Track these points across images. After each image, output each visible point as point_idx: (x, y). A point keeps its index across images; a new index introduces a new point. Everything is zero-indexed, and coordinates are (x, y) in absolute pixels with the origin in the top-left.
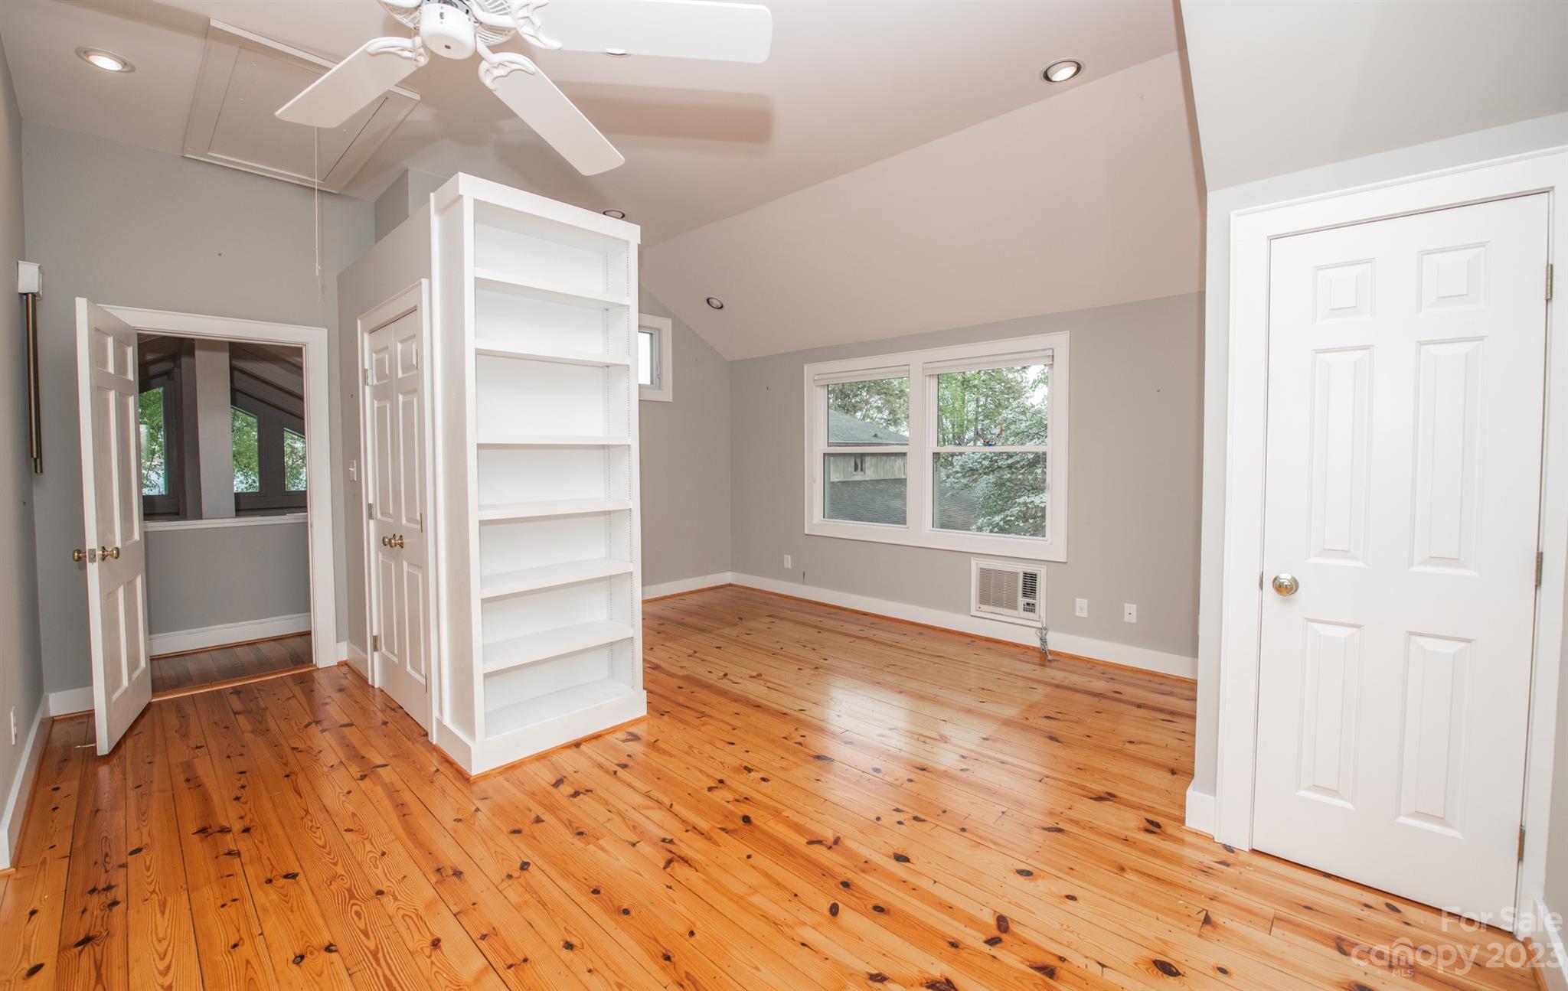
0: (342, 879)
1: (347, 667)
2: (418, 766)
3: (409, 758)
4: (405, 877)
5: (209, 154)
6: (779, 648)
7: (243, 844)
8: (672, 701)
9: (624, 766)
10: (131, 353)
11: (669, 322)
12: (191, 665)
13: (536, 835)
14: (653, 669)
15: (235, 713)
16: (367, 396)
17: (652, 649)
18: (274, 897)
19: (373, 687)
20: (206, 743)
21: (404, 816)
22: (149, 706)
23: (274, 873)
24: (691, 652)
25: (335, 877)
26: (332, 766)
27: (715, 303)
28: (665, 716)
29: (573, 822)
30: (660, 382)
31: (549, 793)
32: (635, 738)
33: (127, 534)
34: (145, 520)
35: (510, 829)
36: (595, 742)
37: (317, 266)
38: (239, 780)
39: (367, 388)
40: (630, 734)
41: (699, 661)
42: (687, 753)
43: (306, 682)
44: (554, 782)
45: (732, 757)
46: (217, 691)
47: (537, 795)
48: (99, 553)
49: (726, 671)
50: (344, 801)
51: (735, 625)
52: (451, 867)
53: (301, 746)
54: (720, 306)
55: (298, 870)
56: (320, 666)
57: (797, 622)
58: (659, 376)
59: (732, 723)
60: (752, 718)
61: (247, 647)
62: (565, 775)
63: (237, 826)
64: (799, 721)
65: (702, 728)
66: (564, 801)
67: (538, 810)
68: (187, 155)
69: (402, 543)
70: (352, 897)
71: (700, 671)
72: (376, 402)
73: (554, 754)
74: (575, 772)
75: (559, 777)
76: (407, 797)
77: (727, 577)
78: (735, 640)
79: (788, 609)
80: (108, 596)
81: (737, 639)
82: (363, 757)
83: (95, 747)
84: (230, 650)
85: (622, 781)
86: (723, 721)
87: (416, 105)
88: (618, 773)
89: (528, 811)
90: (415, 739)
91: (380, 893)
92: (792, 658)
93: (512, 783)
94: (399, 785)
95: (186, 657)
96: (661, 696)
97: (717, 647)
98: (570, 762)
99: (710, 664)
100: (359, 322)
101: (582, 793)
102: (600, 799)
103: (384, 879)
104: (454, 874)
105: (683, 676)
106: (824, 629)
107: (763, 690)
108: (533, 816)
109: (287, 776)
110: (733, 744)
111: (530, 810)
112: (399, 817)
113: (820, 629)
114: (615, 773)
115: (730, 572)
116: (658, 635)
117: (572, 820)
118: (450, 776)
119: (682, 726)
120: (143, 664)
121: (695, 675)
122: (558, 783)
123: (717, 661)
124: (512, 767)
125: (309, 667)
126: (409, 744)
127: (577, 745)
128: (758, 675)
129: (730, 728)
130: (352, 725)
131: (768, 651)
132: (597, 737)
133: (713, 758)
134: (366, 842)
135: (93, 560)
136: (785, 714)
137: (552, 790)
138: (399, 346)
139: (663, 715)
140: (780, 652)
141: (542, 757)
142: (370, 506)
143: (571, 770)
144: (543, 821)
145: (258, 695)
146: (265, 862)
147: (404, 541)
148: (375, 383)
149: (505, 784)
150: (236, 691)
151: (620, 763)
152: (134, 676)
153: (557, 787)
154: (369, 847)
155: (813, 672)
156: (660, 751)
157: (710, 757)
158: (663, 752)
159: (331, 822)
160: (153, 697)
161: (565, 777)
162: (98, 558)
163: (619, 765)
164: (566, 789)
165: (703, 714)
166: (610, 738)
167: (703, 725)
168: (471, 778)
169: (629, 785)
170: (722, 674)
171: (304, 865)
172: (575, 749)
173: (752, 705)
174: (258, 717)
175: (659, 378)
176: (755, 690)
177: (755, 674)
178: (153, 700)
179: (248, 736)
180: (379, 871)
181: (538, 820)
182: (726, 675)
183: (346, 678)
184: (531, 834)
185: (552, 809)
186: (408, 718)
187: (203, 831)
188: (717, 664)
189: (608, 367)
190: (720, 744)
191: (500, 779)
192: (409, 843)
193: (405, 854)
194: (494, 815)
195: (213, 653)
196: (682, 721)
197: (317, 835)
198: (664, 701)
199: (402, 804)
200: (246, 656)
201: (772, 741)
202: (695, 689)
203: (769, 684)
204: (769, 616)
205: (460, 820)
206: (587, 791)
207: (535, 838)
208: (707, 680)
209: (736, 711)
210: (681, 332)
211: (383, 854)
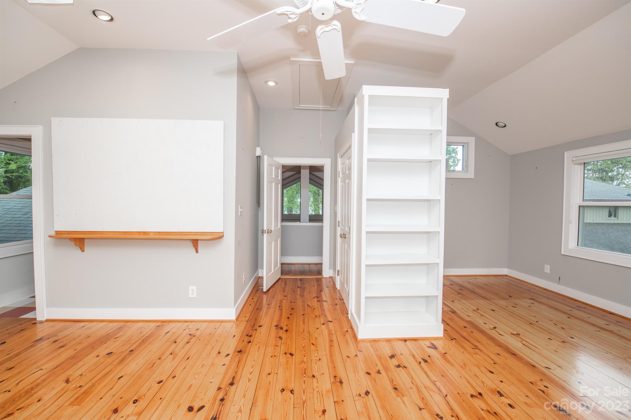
0: (305, 364)
1: (331, 279)
2: (342, 326)
3: (340, 322)
4: (323, 374)
5: (300, 106)
6: (536, 321)
7: (284, 336)
8: (459, 333)
9: (426, 361)
10: (280, 171)
11: (473, 139)
12: (293, 268)
13: (376, 379)
14: (452, 312)
15: (298, 287)
16: (339, 180)
17: (453, 301)
18: (285, 360)
19: (337, 289)
20: (288, 295)
21: (331, 346)
22: (280, 279)
23: (288, 351)
24: (475, 309)
25: (303, 362)
26: (316, 316)
27: (501, 124)
28: (453, 341)
29: (394, 381)
30: (467, 169)
31: (387, 360)
32: (435, 348)
33: (276, 226)
34: (282, 222)
35: (366, 371)
36: (414, 342)
37: (321, 135)
38: (291, 311)
39: (339, 178)
40: (432, 344)
41: (479, 315)
42: (462, 367)
43: (319, 281)
44: (390, 356)
45: (491, 381)
46: (296, 278)
47: (381, 359)
48: (267, 231)
49: (496, 325)
50: (315, 331)
51: (506, 299)
52: (340, 378)
53: (310, 305)
54: (504, 125)
55: (294, 353)
56: (324, 276)
57: (551, 307)
58: (467, 166)
59: (494, 359)
60: (508, 360)
61: (308, 265)
62: (396, 354)
63: (285, 328)
64: (544, 374)
65: (474, 356)
66: (393, 368)
67: (380, 367)
68: (295, 108)
69: (345, 237)
70: (305, 373)
71: (479, 321)
72: (341, 183)
73: (393, 341)
74: (401, 354)
75: (393, 354)
76: (334, 338)
77: (505, 271)
78: (504, 309)
79: (546, 297)
80: (269, 244)
81: (506, 308)
82: (326, 316)
83: (263, 289)
84: (303, 265)
85: (423, 369)
86: (488, 356)
87: (353, 66)
88: (421, 363)
89: (376, 365)
90: (344, 314)
91: (314, 376)
92: (544, 330)
93: (373, 348)
94: (333, 332)
95: (293, 265)
96: (453, 328)
97: (492, 310)
98: (400, 348)
99: (485, 318)
100: (338, 154)
101: (402, 367)
102: (409, 374)
103: (317, 371)
104: (340, 382)
105: (468, 321)
106: (572, 316)
107: (519, 345)
108: (377, 369)
109: (303, 315)
110: (493, 373)
111: (377, 365)
112: (329, 346)
113: (570, 316)
114: (420, 363)
115: (507, 269)
116: (458, 295)
117: (394, 379)
118: (351, 335)
119: (462, 350)
120: (279, 265)
121: (474, 322)
122: (392, 357)
123: (490, 317)
124: (375, 341)
125: (320, 276)
126: (342, 315)
127: (405, 340)
128: (517, 334)
129: (493, 362)
130: (327, 301)
131: (527, 321)
132: (415, 340)
133: (477, 377)
134: (316, 351)
135: (265, 233)
136: (534, 366)
137: (388, 358)
138: (347, 161)
139: (452, 340)
140: (536, 323)
141: (388, 341)
142: (339, 221)
143: (399, 352)
144: (381, 374)
145: (305, 283)
146: (287, 345)
147: (346, 236)
148: (342, 176)
149: (370, 347)
150: (301, 280)
151: (424, 358)
152: (276, 269)
153: (391, 359)
154: (316, 355)
155: (560, 344)
156: (445, 359)
157: (476, 375)
158: (448, 361)
159: (309, 338)
160: (281, 276)
161: (396, 355)
162: (267, 232)
163: (423, 359)
164: (395, 362)
165: (476, 347)
166: (421, 342)
167: (475, 354)
168: (358, 340)
169: (425, 373)
170: (492, 327)
171: (296, 352)
172: (404, 342)
173: (510, 352)
174: (303, 289)
175: (467, 167)
176: (514, 344)
177: (515, 333)
178: (281, 277)
179: (298, 296)
180: (316, 366)
181: (379, 372)
182: (495, 328)
183: (330, 283)
184: (374, 378)
185: (386, 369)
186: (344, 305)
187: (276, 326)
188: (490, 320)
189: (431, 162)
190: (484, 370)
191: (369, 344)
192: (329, 358)
193: (326, 364)
194: (362, 361)
195: (299, 265)
196: (462, 347)
197: (304, 342)
198: (455, 332)
199: (332, 341)
200: (306, 268)
201: (520, 381)
202: (474, 330)
203: (524, 342)
204: (531, 299)
205: (349, 357)
206: (404, 367)
207: (375, 381)
208: (482, 327)
209: (498, 353)
210: (481, 142)
211: (320, 360)
